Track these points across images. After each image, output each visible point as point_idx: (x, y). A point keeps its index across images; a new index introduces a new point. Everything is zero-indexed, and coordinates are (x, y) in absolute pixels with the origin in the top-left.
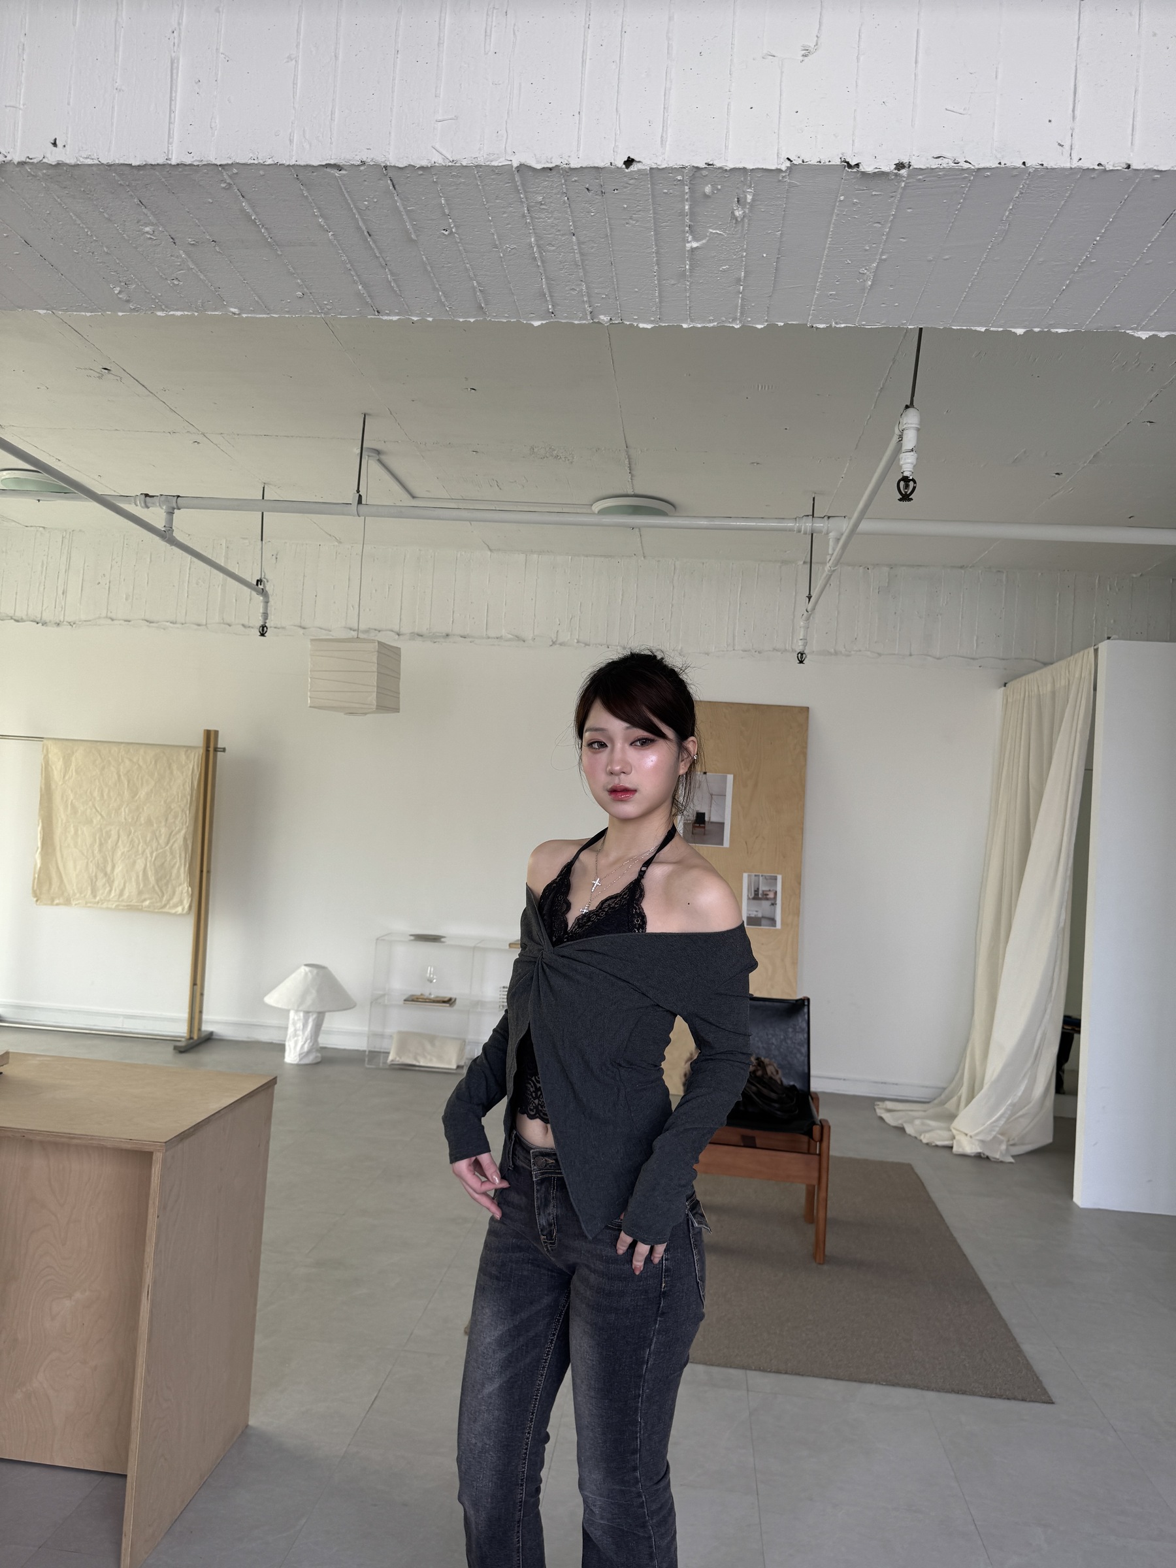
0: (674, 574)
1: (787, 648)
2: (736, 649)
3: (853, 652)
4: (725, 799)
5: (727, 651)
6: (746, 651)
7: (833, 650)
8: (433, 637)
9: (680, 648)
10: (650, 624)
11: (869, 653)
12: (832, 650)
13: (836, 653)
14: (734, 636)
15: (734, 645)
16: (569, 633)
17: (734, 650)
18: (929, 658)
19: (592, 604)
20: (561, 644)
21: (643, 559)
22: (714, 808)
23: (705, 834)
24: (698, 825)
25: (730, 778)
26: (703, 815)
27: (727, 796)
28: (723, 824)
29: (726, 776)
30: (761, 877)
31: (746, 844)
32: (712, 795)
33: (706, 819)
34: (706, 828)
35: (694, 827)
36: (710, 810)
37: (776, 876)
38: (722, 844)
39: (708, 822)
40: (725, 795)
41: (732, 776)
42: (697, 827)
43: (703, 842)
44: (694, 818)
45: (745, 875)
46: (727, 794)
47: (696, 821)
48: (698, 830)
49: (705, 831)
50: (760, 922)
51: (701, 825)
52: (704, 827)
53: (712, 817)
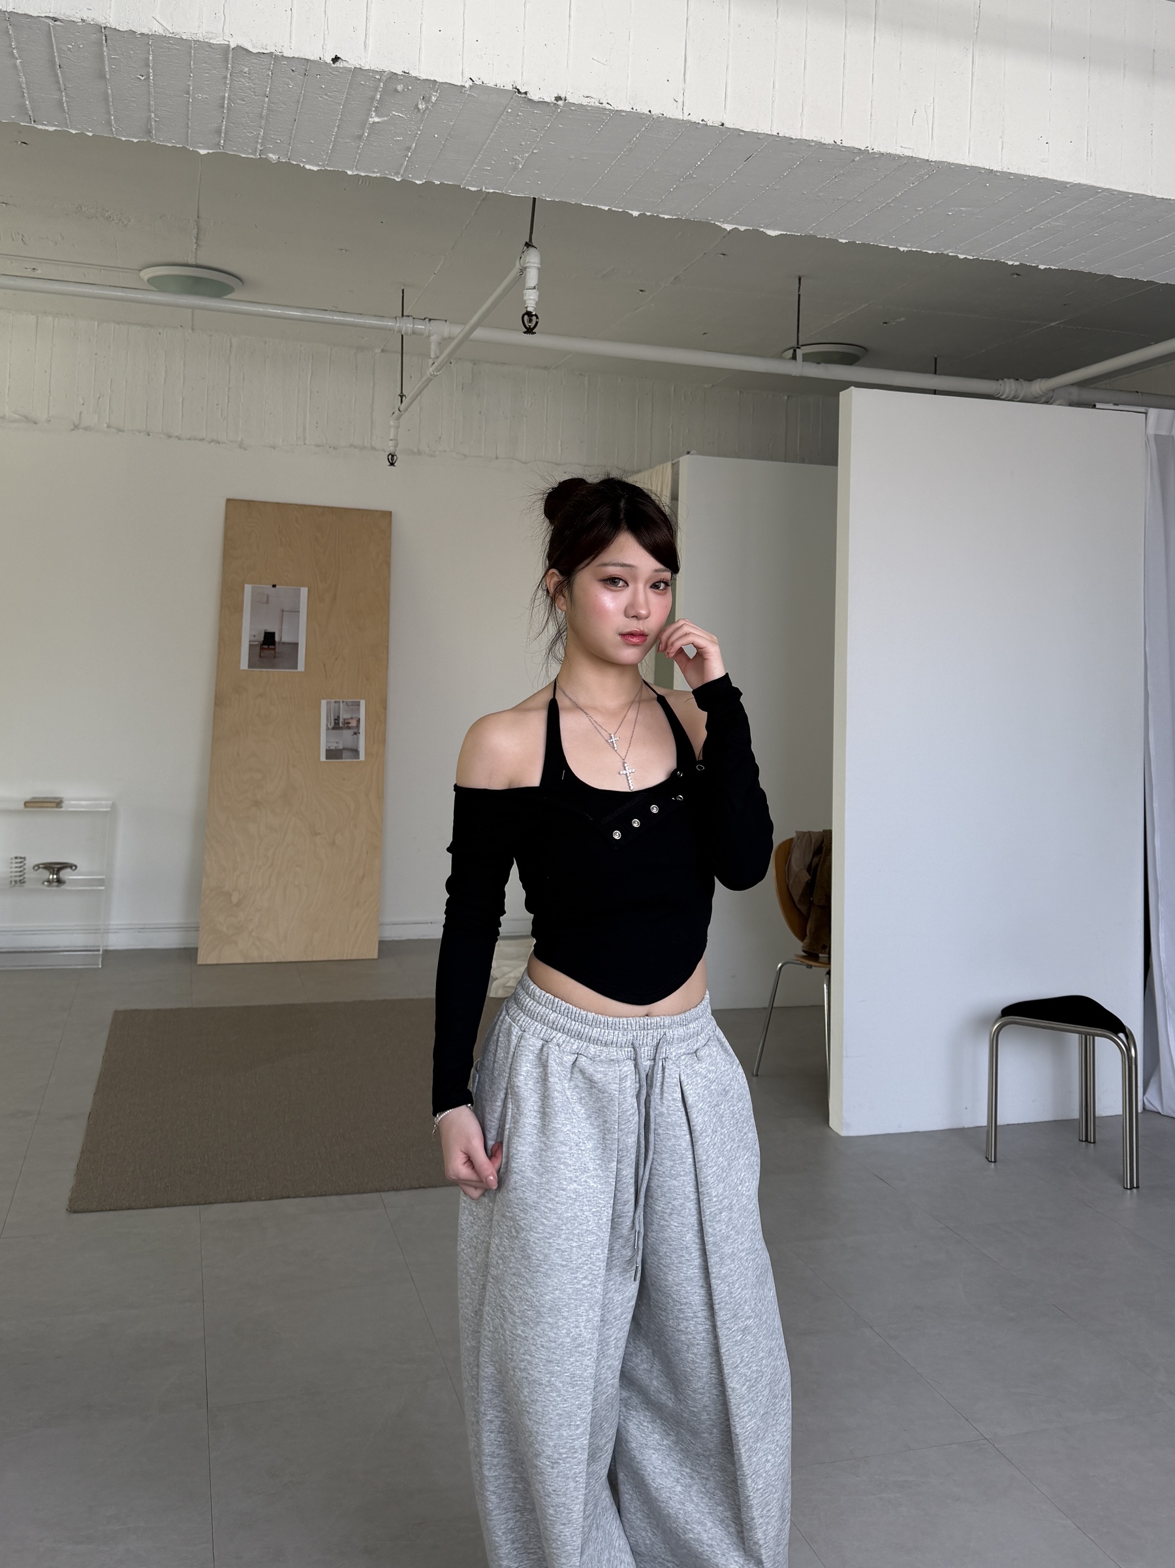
0: (230, 351)
1: (366, 444)
2: (308, 443)
3: (436, 452)
4: (299, 615)
5: (297, 445)
6: (318, 446)
9: (240, 440)
10: (202, 409)
11: (454, 454)
12: (416, 450)
13: (419, 453)
14: (304, 428)
15: (305, 439)
16: (98, 416)
17: (305, 444)
18: (514, 460)
19: (127, 382)
20: (86, 429)
21: (190, 331)
22: (285, 627)
23: (275, 657)
24: (267, 647)
25: (304, 591)
26: (273, 634)
27: (301, 613)
28: (296, 644)
29: (300, 589)
30: (341, 703)
31: (325, 667)
32: (283, 611)
33: (277, 639)
34: (277, 650)
35: (262, 649)
36: (282, 629)
37: (359, 702)
38: (296, 668)
39: (279, 643)
40: (299, 612)
41: (307, 589)
42: (265, 649)
43: (273, 667)
44: (262, 639)
45: (324, 702)
46: (301, 610)
47: (264, 641)
48: (266, 653)
49: (275, 653)
50: (342, 755)
51: (271, 647)
52: (274, 649)
53: (284, 636)
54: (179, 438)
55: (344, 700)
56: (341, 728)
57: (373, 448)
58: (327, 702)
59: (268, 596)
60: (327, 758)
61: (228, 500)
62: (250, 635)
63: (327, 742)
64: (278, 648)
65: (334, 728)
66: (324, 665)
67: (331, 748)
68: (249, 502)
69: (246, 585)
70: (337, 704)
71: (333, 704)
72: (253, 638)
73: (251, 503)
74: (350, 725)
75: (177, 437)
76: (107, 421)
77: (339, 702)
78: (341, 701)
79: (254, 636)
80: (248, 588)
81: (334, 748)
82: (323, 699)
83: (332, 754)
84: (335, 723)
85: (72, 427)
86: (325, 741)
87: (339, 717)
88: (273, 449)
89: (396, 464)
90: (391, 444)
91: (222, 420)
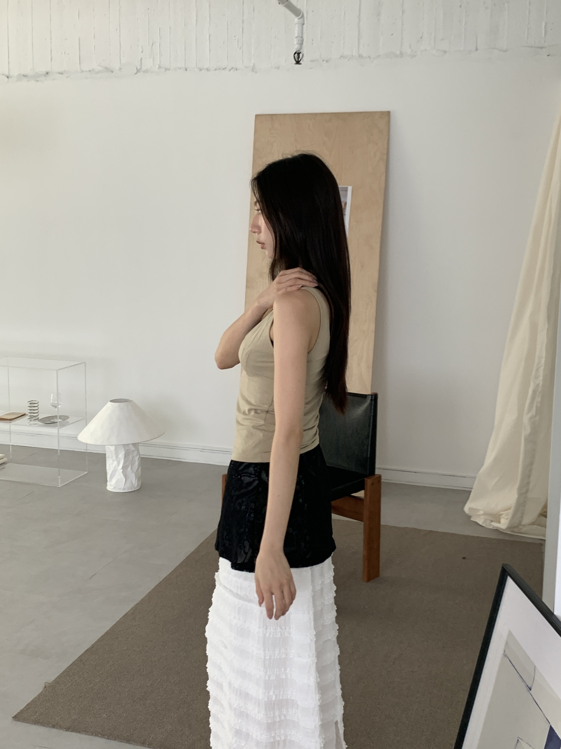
1: (354, 54)
3: (418, 52)
8: (36, 77)
9: (252, 65)
10: (223, 42)
12: (398, 53)
13: (402, 55)
16: (152, 59)
19: (170, 28)
20: (144, 72)
54: (208, 70)
57: (360, 56)
61: (257, 116)
73: (273, 116)
75: (207, 69)
76: (159, 63)
85: (136, 72)
88: (277, 69)
89: (301, 62)
90: (295, 41)
91: (238, 49)
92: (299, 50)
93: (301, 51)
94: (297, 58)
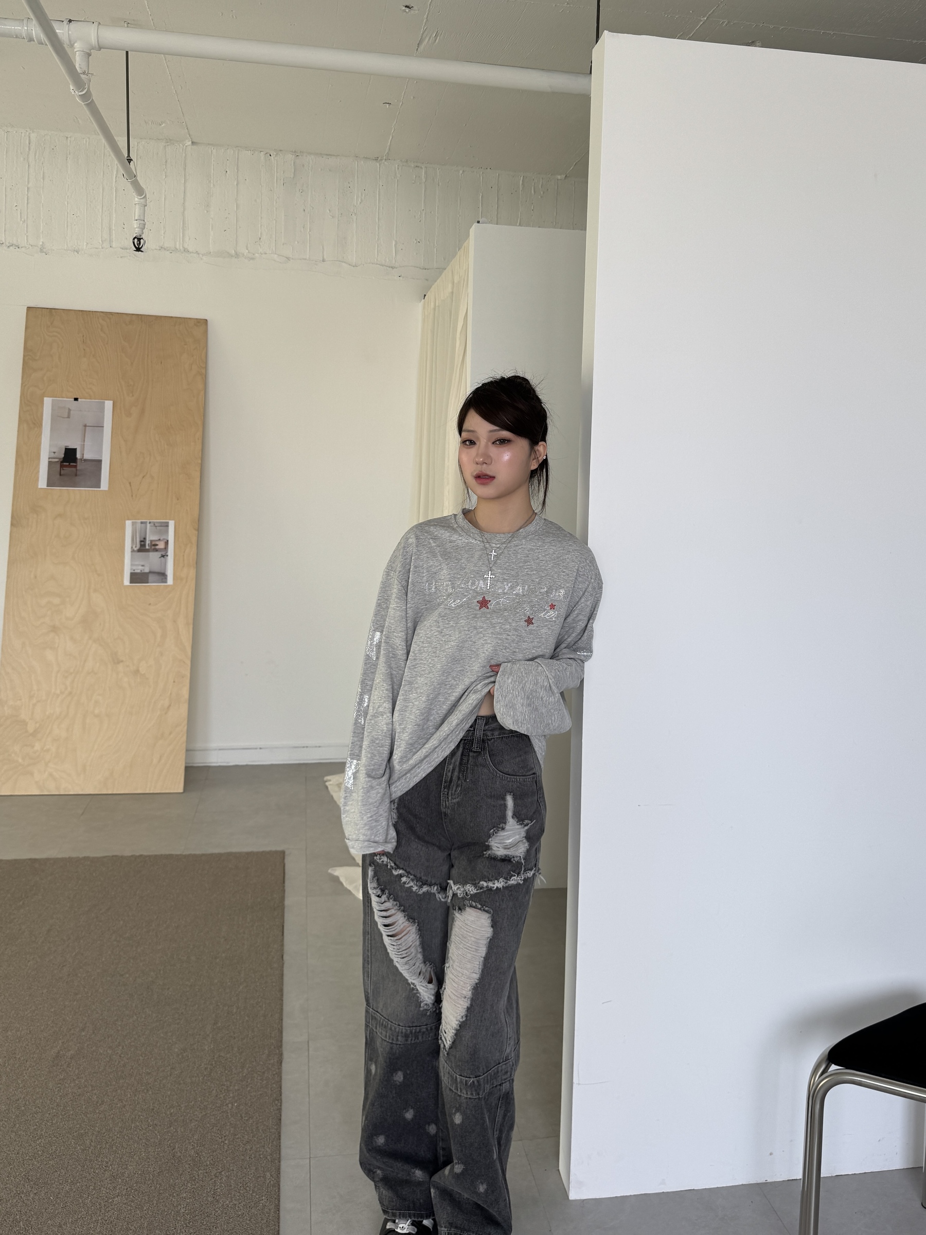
0: (29, 149)
1: (178, 247)
2: (114, 246)
3: (257, 255)
4: (103, 431)
5: (102, 248)
6: (127, 249)
7: (233, 252)
9: (41, 243)
11: (276, 256)
13: (237, 255)
14: (108, 229)
15: (111, 241)
17: (111, 247)
18: (343, 264)
22: (88, 443)
23: (76, 475)
24: (68, 464)
25: (109, 404)
26: (75, 450)
27: (105, 428)
28: (100, 461)
29: (104, 403)
30: (148, 523)
31: (131, 485)
32: (85, 426)
33: (78, 456)
34: (78, 468)
35: (62, 466)
36: (84, 445)
37: (168, 522)
38: (98, 485)
39: (81, 459)
40: (103, 427)
41: (111, 402)
42: (66, 466)
43: (74, 485)
44: (63, 456)
45: (128, 523)
46: (105, 425)
47: (63, 458)
48: (67, 470)
49: (77, 470)
50: (148, 578)
51: (71, 464)
52: (76, 467)
53: (86, 453)
55: (151, 521)
56: (148, 551)
57: (186, 251)
58: (132, 522)
59: (70, 410)
60: (131, 583)
61: (29, 308)
62: (50, 452)
63: (132, 565)
64: (80, 466)
65: (139, 551)
66: (130, 483)
67: (136, 571)
68: (51, 310)
69: (45, 399)
70: (143, 525)
71: (139, 526)
72: (53, 455)
73: (53, 310)
74: (157, 547)
77: (147, 522)
78: (148, 521)
79: (54, 453)
80: (48, 401)
81: (139, 571)
82: (128, 519)
83: (137, 578)
84: (141, 545)
86: (130, 564)
87: (145, 539)
88: (76, 253)
89: (142, 250)
90: (136, 224)
91: (21, 222)
92: (140, 236)
93: (143, 236)
94: (137, 244)
